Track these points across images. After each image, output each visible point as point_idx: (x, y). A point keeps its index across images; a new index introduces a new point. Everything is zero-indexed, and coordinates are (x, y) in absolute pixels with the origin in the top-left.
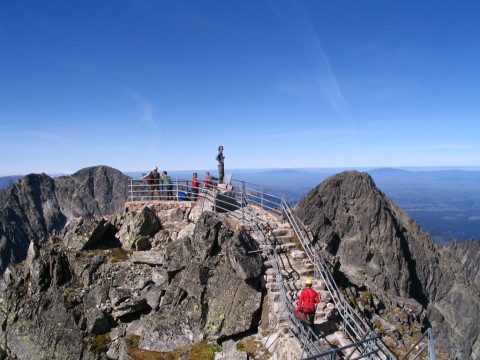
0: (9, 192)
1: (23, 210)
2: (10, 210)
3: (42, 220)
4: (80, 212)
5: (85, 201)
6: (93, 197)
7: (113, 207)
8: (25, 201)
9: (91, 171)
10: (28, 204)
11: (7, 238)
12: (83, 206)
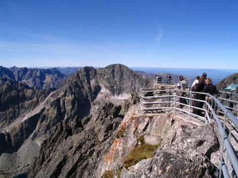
0: (76, 75)
1: (81, 83)
2: (76, 83)
3: (90, 88)
4: (108, 85)
5: (110, 80)
6: (114, 78)
7: (123, 83)
8: (83, 79)
9: (114, 66)
10: (84, 80)
11: (75, 95)
12: (109, 82)
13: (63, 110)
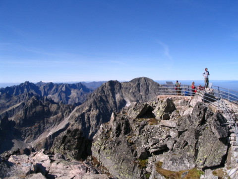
0: (100, 89)
1: (106, 98)
2: (101, 97)
3: (115, 103)
4: (133, 99)
5: (136, 94)
6: (139, 92)
7: (149, 97)
8: (108, 93)
9: (139, 80)
10: (109, 95)
11: (99, 110)
12: (135, 96)
13: (87, 125)
